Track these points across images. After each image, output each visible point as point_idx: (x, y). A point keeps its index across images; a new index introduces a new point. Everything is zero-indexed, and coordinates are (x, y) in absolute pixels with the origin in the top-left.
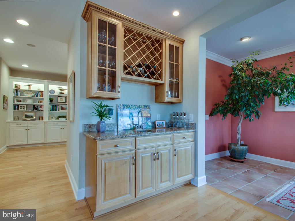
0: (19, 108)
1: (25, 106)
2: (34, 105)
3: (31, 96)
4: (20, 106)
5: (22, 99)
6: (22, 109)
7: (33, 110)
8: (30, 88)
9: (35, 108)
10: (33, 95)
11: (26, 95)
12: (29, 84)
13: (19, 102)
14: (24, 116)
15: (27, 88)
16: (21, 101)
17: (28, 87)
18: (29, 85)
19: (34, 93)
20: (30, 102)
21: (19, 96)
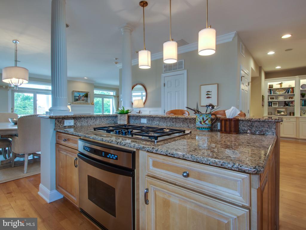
0: (272, 105)
1: (278, 103)
2: (285, 102)
3: (282, 93)
4: (273, 103)
5: (274, 97)
6: (274, 105)
7: (284, 106)
8: (281, 86)
9: (286, 104)
10: (284, 92)
11: (278, 93)
12: (280, 82)
13: (272, 100)
14: (276, 112)
15: (279, 87)
16: (274, 99)
17: (279, 85)
18: (281, 84)
19: (284, 90)
20: (281, 99)
21: (272, 94)
